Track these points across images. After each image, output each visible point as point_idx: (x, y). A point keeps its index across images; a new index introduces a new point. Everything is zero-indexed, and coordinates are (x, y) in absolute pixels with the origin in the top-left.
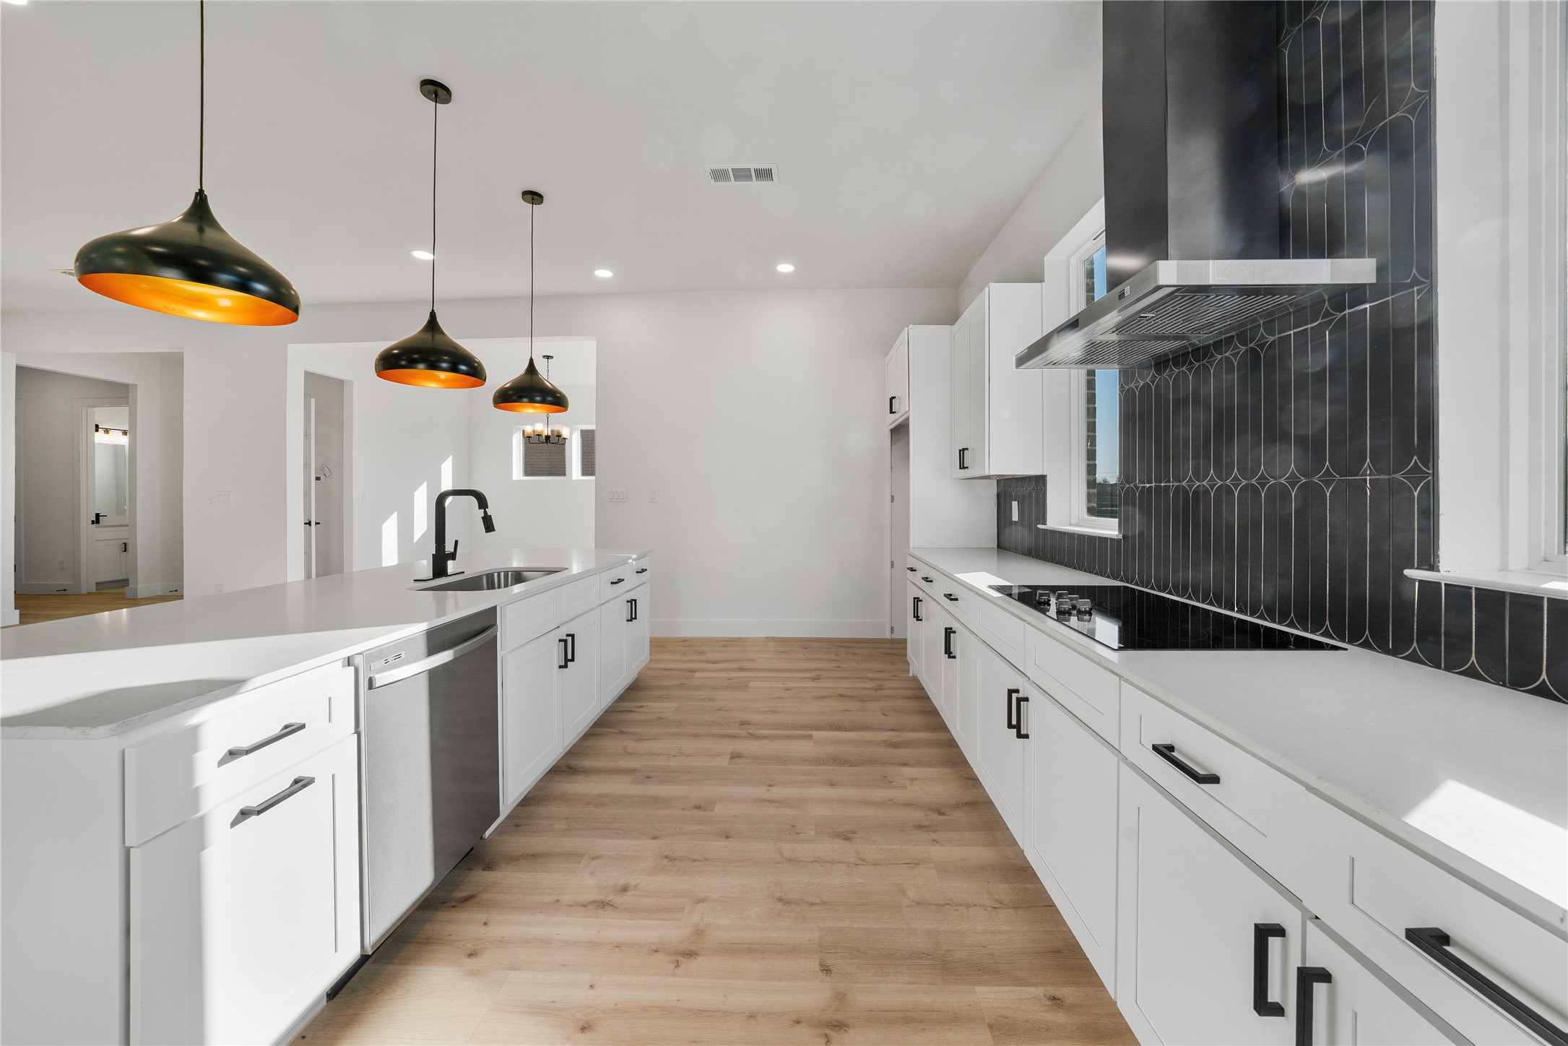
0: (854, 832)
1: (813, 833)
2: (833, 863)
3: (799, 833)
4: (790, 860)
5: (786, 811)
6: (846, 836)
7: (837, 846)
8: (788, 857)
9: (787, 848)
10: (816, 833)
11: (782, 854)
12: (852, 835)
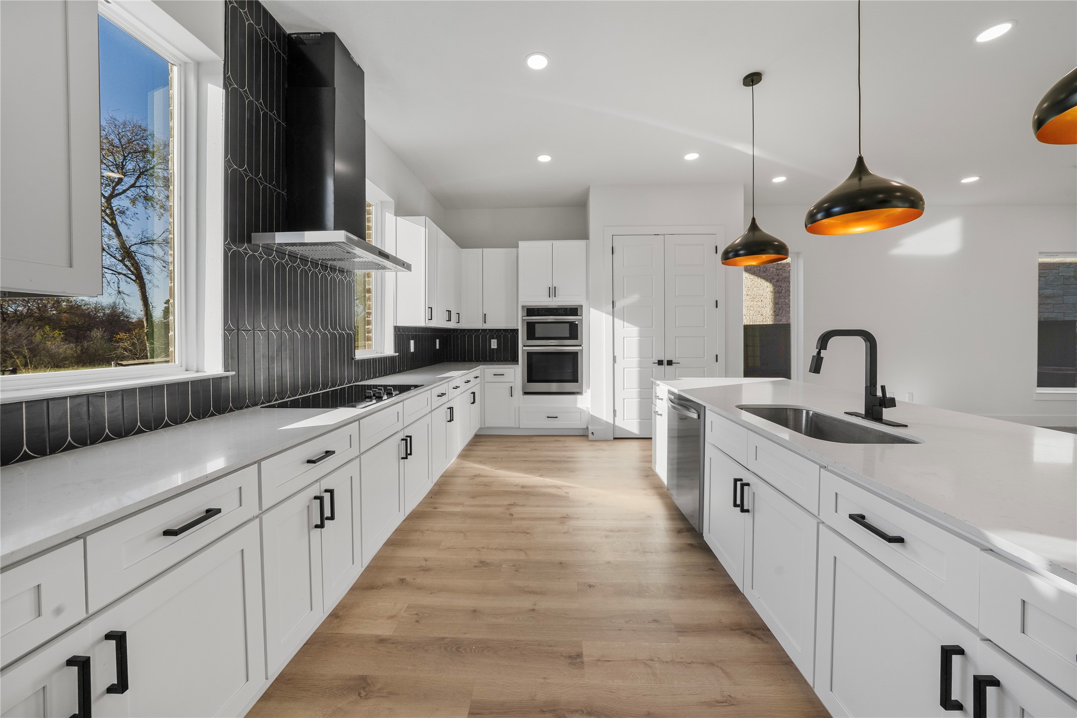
0: (476, 566)
1: (504, 566)
2: (496, 549)
3: (513, 566)
4: (521, 550)
5: (519, 583)
6: (483, 563)
7: (491, 558)
8: (522, 552)
9: (522, 556)
10: (502, 566)
11: (525, 553)
12: (477, 565)
